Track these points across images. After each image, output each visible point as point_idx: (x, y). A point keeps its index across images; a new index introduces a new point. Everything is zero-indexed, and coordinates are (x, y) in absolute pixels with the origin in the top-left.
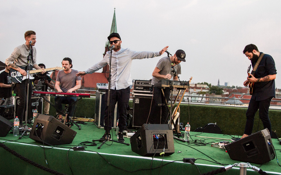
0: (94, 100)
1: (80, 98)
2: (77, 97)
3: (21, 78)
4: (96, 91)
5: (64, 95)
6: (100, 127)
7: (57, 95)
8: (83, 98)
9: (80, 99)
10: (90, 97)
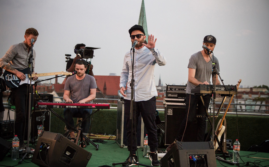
0: (116, 112)
1: (97, 109)
2: (94, 108)
3: (18, 82)
4: (117, 101)
5: (77, 107)
6: (123, 146)
7: (67, 107)
8: (101, 110)
9: (97, 111)
10: (109, 108)
